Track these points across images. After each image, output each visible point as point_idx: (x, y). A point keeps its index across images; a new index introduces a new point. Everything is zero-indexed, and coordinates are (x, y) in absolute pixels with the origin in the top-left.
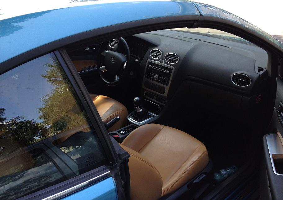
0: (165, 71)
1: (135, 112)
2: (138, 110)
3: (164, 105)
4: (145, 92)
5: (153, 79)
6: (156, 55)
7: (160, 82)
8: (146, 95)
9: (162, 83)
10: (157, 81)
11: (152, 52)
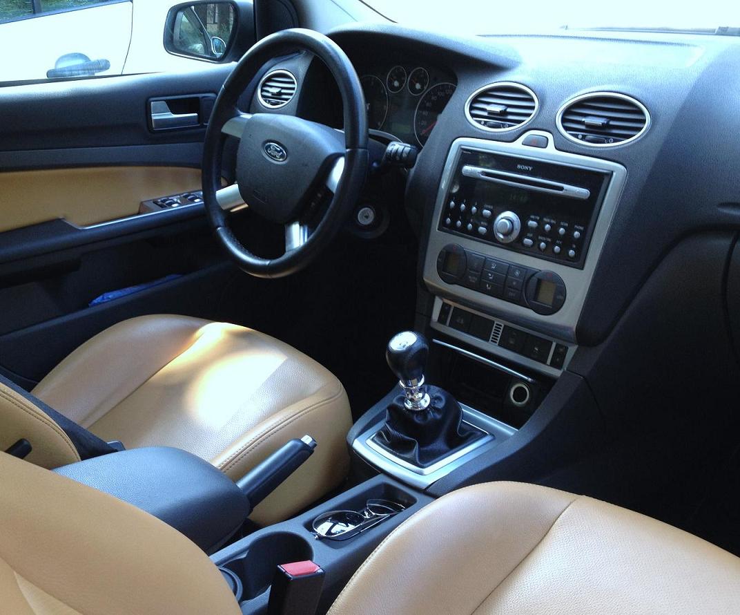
0: (561, 189)
1: (392, 408)
2: (412, 400)
3: (556, 373)
4: (438, 304)
5: (490, 238)
6: (504, 113)
7: (534, 252)
8: (442, 320)
9: (547, 255)
10: (516, 246)
11: (475, 100)
